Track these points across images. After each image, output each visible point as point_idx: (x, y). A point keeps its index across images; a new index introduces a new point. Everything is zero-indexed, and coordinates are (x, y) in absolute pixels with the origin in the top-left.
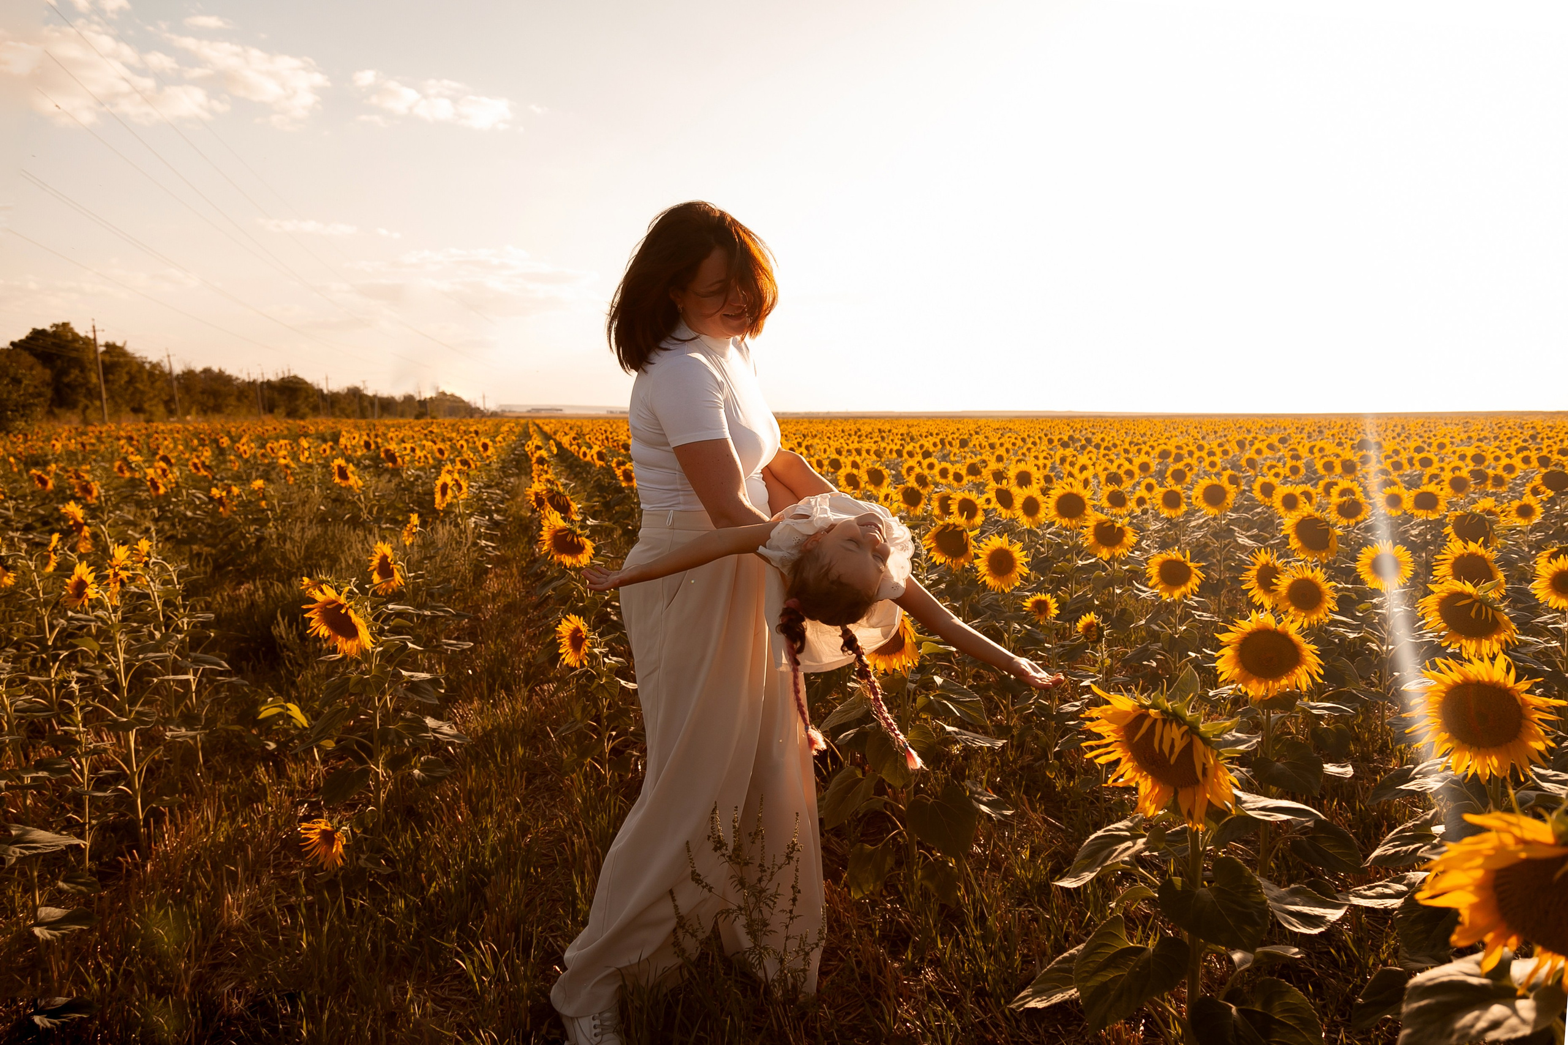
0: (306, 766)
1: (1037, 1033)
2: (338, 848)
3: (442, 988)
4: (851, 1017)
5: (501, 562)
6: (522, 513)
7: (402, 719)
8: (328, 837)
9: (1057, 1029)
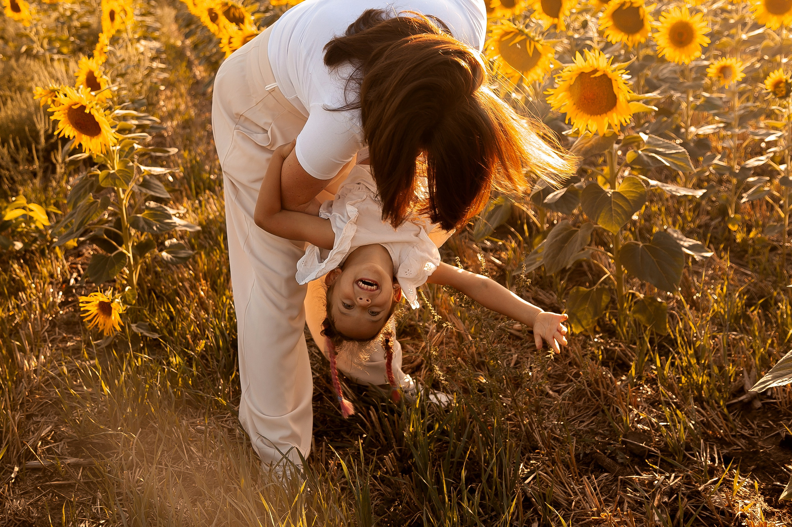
0: (52, 262)
1: (750, 428)
2: (115, 317)
3: (226, 421)
4: (585, 424)
5: (169, 84)
6: (172, 41)
7: (148, 208)
8: (105, 308)
9: (769, 424)
